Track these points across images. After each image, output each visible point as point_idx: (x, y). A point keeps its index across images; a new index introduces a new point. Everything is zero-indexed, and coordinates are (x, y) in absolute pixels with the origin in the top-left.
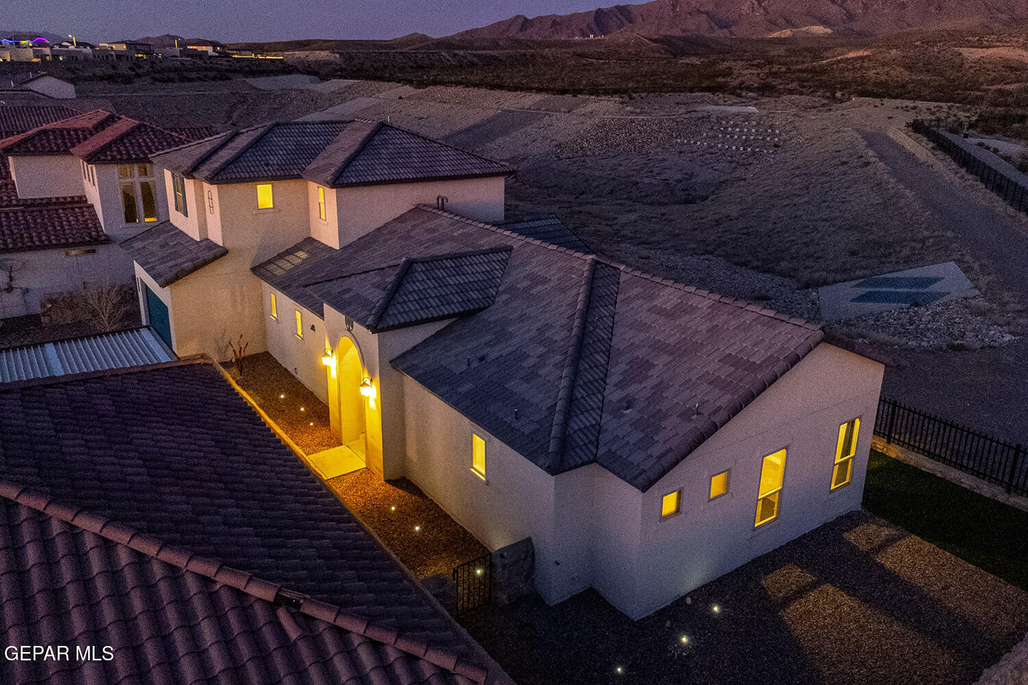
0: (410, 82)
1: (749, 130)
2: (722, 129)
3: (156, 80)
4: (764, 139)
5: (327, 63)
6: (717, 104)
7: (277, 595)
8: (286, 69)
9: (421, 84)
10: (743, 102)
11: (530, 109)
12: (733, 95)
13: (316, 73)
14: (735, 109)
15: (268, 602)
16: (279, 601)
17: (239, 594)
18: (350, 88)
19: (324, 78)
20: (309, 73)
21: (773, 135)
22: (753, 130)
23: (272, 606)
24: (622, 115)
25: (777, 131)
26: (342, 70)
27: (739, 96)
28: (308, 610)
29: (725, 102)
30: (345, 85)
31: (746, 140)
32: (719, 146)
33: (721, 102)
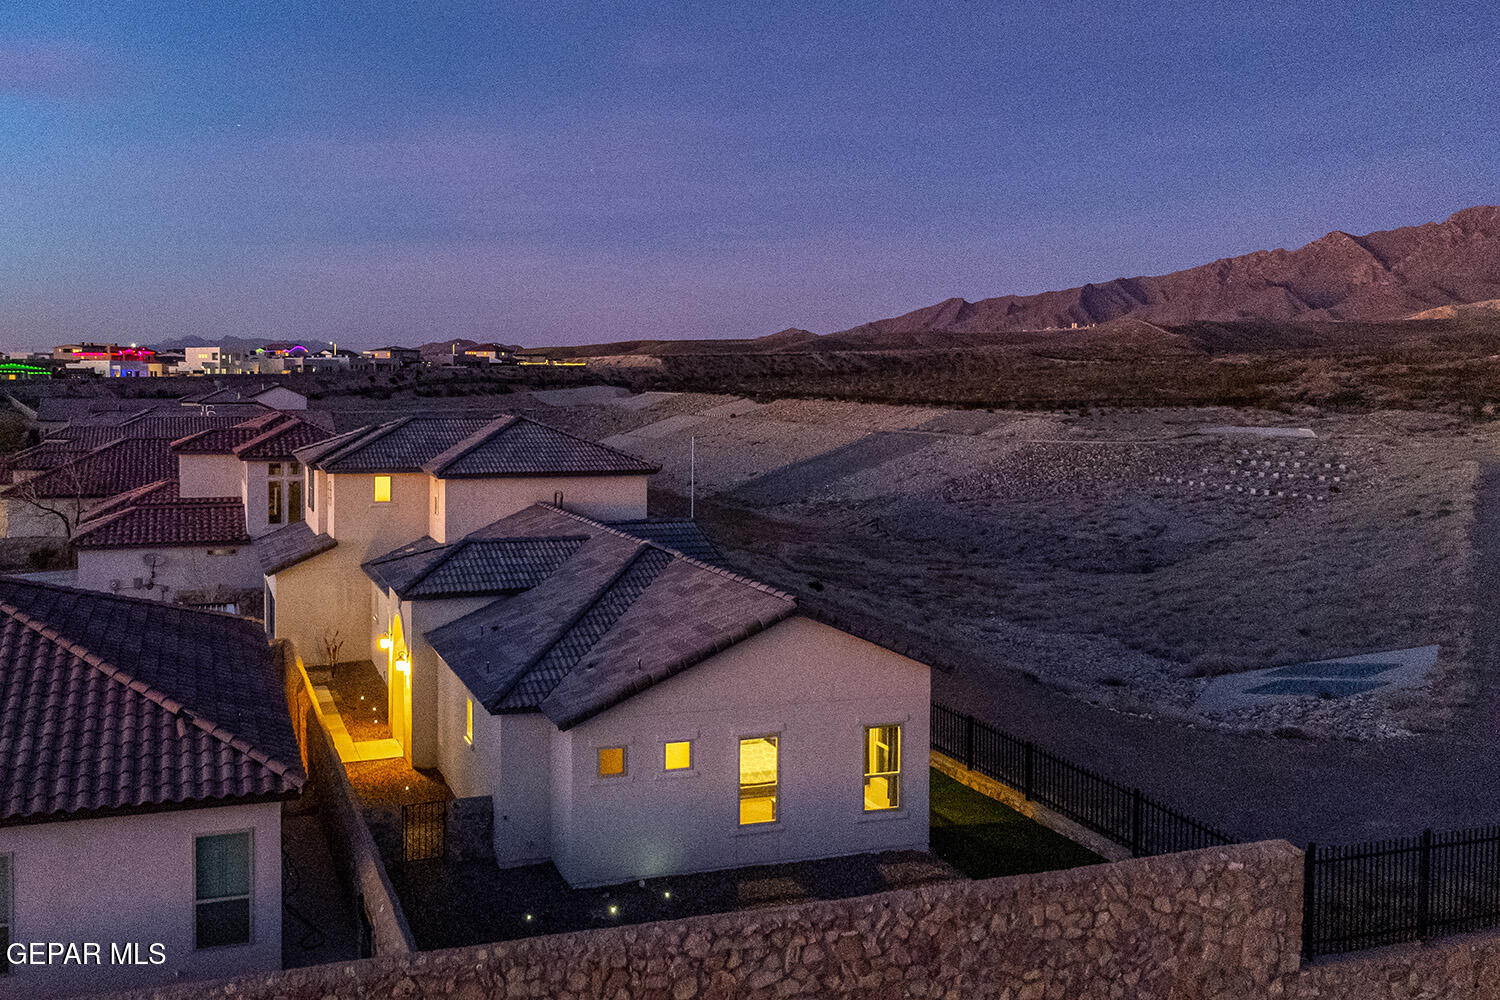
0: (751, 395)
1: (1289, 465)
2: (1240, 462)
3: (419, 394)
4: (1315, 478)
5: (645, 371)
6: (1241, 424)
7: (180, 710)
8: (588, 379)
9: (767, 397)
10: (1290, 421)
11: (917, 429)
12: (1277, 410)
13: (627, 385)
14: (1271, 432)
15: (173, 714)
16: (180, 714)
17: (157, 707)
18: (667, 403)
19: (638, 390)
20: (617, 384)
21: (1335, 470)
22: (1297, 465)
23: (175, 717)
24: (1063, 439)
25: (1342, 466)
26: (664, 379)
27: (1288, 412)
28: (197, 722)
29: (1258, 420)
30: (661, 399)
31: (1279, 481)
32: (1227, 487)
33: (1249, 421)
